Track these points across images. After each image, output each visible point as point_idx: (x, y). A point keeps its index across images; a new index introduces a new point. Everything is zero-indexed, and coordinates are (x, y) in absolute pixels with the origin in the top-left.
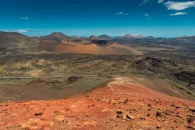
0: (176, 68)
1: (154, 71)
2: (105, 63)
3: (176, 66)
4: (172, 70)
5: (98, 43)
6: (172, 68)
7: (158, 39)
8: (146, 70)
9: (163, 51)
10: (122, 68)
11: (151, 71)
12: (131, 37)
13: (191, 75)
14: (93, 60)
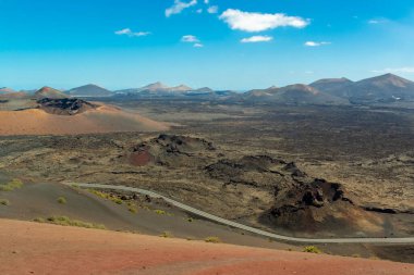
0: (212, 154)
1: (167, 165)
2: (56, 156)
3: (213, 149)
4: (204, 160)
5: (57, 106)
6: (205, 153)
7: (219, 93)
8: (151, 164)
9: (218, 120)
10: (94, 163)
11: (162, 164)
12: (159, 91)
13: (236, 166)
14: (24, 150)
